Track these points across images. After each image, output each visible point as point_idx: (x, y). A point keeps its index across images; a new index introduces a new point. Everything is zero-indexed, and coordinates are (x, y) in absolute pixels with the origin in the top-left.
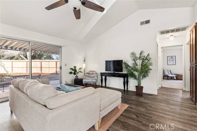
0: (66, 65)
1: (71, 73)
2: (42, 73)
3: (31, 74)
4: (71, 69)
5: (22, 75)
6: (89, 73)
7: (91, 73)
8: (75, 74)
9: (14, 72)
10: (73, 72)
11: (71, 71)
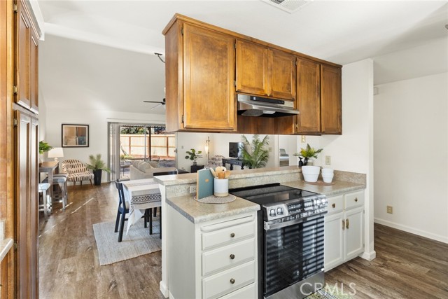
0: (183, 147)
1: (187, 157)
2: (169, 157)
3: (150, 156)
4: (187, 152)
5: (139, 157)
6: (213, 159)
7: (217, 158)
8: (192, 159)
9: (132, 153)
10: (190, 156)
11: (188, 155)
